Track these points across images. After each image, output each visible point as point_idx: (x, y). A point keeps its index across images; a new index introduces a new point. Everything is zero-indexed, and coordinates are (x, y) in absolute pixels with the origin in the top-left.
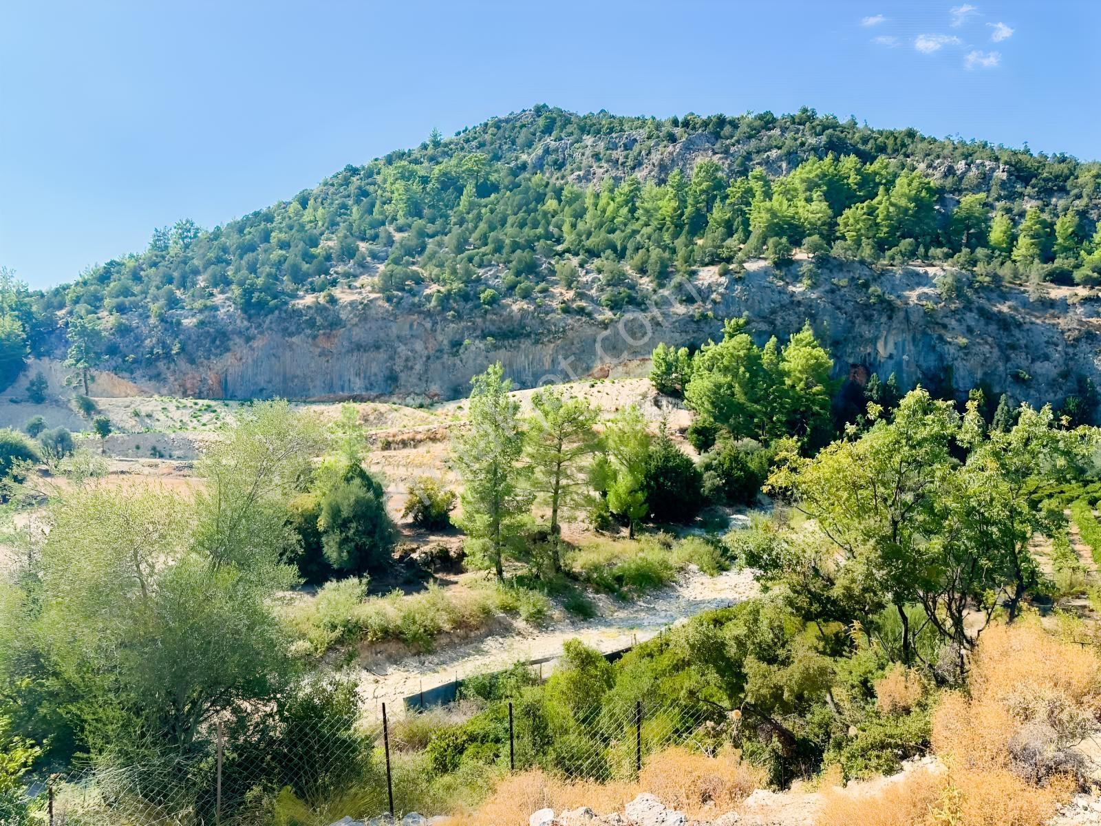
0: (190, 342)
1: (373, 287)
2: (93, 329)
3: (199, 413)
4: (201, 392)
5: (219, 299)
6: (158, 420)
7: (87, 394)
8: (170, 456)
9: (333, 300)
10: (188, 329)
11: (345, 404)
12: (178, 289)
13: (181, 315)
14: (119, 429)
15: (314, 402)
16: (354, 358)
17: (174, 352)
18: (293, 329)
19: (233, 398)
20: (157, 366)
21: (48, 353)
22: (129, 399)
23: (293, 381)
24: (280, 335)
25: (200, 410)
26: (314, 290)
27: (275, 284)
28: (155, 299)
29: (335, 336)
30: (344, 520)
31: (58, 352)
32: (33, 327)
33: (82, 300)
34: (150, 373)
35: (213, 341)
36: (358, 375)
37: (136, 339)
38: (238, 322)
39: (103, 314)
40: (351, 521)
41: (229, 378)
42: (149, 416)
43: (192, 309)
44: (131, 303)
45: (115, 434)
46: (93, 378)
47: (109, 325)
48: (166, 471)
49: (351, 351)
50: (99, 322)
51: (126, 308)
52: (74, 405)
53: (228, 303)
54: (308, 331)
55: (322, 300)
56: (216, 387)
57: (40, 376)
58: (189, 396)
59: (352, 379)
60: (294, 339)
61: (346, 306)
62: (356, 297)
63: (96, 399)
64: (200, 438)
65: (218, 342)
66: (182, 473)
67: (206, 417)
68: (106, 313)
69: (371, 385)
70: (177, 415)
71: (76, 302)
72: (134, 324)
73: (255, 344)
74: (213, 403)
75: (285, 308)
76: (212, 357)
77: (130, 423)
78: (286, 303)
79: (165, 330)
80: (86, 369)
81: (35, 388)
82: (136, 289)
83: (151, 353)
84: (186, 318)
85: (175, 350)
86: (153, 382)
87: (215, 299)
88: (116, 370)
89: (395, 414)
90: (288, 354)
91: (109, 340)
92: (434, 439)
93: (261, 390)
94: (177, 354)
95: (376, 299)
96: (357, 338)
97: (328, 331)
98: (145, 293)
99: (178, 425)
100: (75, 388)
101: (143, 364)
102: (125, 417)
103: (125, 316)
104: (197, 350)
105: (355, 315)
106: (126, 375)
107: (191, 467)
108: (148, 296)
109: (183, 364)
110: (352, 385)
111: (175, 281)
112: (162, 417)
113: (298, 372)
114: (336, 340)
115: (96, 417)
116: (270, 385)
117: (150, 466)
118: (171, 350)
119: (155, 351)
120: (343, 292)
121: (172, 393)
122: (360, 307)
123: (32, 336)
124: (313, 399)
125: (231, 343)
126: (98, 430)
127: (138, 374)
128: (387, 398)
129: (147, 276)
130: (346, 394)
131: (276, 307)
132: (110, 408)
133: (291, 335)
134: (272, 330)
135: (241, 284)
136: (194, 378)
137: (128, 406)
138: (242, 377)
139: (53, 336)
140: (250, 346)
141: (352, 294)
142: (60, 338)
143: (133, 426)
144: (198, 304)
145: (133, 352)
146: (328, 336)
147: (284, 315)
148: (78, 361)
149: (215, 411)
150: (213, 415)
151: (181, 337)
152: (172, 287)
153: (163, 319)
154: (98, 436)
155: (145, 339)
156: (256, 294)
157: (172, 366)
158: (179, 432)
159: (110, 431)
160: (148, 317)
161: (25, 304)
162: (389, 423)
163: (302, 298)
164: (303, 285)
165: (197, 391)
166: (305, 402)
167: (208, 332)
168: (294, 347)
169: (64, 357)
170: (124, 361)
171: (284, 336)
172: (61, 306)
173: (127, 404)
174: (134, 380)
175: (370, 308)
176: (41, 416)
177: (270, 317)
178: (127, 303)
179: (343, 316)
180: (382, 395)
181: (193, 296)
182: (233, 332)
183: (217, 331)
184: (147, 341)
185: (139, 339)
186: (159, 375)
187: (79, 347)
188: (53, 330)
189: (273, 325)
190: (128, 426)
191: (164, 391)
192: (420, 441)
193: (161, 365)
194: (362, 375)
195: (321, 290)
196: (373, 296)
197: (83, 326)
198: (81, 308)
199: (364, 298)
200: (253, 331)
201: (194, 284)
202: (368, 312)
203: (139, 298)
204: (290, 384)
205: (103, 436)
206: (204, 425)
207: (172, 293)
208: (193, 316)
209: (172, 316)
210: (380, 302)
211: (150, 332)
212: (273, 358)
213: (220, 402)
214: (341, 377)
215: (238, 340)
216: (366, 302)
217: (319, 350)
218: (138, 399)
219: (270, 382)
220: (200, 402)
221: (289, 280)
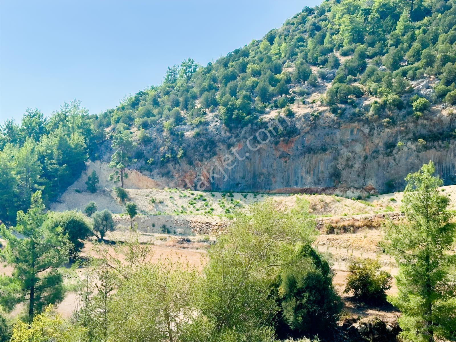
0: (190, 149)
1: (322, 102)
2: (128, 140)
3: (194, 201)
5: (210, 116)
6: (167, 206)
7: (122, 186)
8: (175, 233)
9: (291, 114)
10: (189, 139)
11: (298, 196)
12: (183, 110)
13: (184, 129)
14: (142, 211)
15: (275, 194)
16: (306, 159)
17: (178, 156)
19: (218, 190)
20: (167, 167)
21: (100, 158)
22: (149, 190)
23: (260, 178)
25: (195, 199)
26: (277, 107)
27: (249, 104)
28: (167, 118)
29: (292, 142)
30: (299, 289)
31: (105, 157)
32: (90, 140)
33: (121, 120)
34: (163, 172)
35: (205, 148)
36: (308, 172)
37: (155, 147)
38: (223, 133)
39: (134, 129)
40: (304, 292)
42: (161, 202)
43: (191, 125)
44: (152, 121)
45: (139, 215)
46: (126, 175)
47: (138, 138)
48: (171, 243)
49: (303, 154)
50: (131, 135)
51: (148, 125)
52: (114, 194)
53: (216, 119)
54: (272, 139)
55: (283, 115)
57: (94, 174)
59: (304, 176)
61: (301, 118)
62: (308, 111)
63: (128, 190)
64: (195, 219)
65: (208, 149)
66: (182, 245)
67: (199, 204)
68: (136, 129)
69: (319, 180)
70: (180, 202)
71: (117, 122)
72: (153, 136)
74: (204, 194)
75: (256, 121)
76: (204, 160)
77: (149, 208)
78: (257, 118)
79: (174, 140)
80: (122, 169)
81: (90, 182)
82: (155, 111)
83: (164, 157)
84: (187, 131)
85: (180, 154)
86: (164, 178)
87: (207, 117)
88: (141, 169)
89: (337, 204)
90: (257, 156)
91: (138, 148)
92: (370, 226)
93: (238, 184)
94: (181, 157)
95: (324, 111)
96: (309, 143)
97: (287, 138)
98: (161, 114)
99: (180, 209)
100: (115, 182)
101: (159, 165)
102: (146, 203)
103: (147, 131)
104: (194, 155)
105: (307, 125)
106: (147, 173)
107: (188, 241)
108: (163, 116)
109: (185, 166)
110: (304, 180)
111: (181, 105)
112: (169, 203)
113: (265, 171)
114: (293, 145)
115: (128, 203)
116: (244, 181)
117: (161, 239)
118: (177, 154)
119: (167, 156)
120: (299, 107)
121: (176, 186)
122: (311, 118)
123: (90, 146)
124: (274, 192)
125: (217, 149)
126: (129, 212)
127: (155, 172)
128: (331, 191)
129: (162, 101)
130: (299, 187)
131: (250, 121)
132: (137, 196)
134: (246, 138)
135: (225, 105)
136: (191, 175)
137: (148, 196)
139: (103, 146)
141: (306, 108)
142: (107, 147)
143: (151, 210)
144: (195, 121)
145: (153, 156)
146: (287, 142)
147: (255, 127)
148: (117, 163)
149: (205, 200)
150: (204, 202)
151: (184, 145)
152: (179, 109)
153: (172, 133)
154: (129, 216)
155: (160, 147)
156: (235, 112)
157: (177, 166)
158: (181, 215)
159: (136, 213)
160: (162, 131)
161: (87, 124)
162: (333, 211)
163: (268, 113)
164: (269, 103)
166: (269, 194)
167: (202, 141)
168: (261, 151)
169: (109, 161)
170: (146, 163)
172: (108, 125)
173: (148, 194)
174: (152, 176)
175: (319, 119)
176: (93, 202)
177: (245, 129)
178: (149, 122)
179: (298, 126)
180: (327, 188)
181: (192, 115)
182: (219, 141)
183: (208, 140)
184: (162, 149)
185: (156, 147)
186: (168, 173)
187: (118, 153)
188: (103, 142)
189: (247, 135)
190: (147, 210)
191: (172, 184)
192: (359, 228)
193: (170, 166)
194: (312, 172)
195: (282, 106)
196: (321, 109)
197: (121, 139)
198: (121, 126)
199: (314, 111)
201: (193, 106)
202: (317, 122)
203: (157, 118)
204: (258, 180)
205: (132, 217)
206: (198, 210)
207: (178, 113)
208: (192, 129)
209: (177, 131)
210: (327, 114)
211: (163, 142)
213: (209, 193)
214: (296, 173)
215: (222, 146)
216: (316, 114)
217: (280, 153)
218: (154, 190)
219: (243, 178)
220: (196, 193)
221: (259, 100)
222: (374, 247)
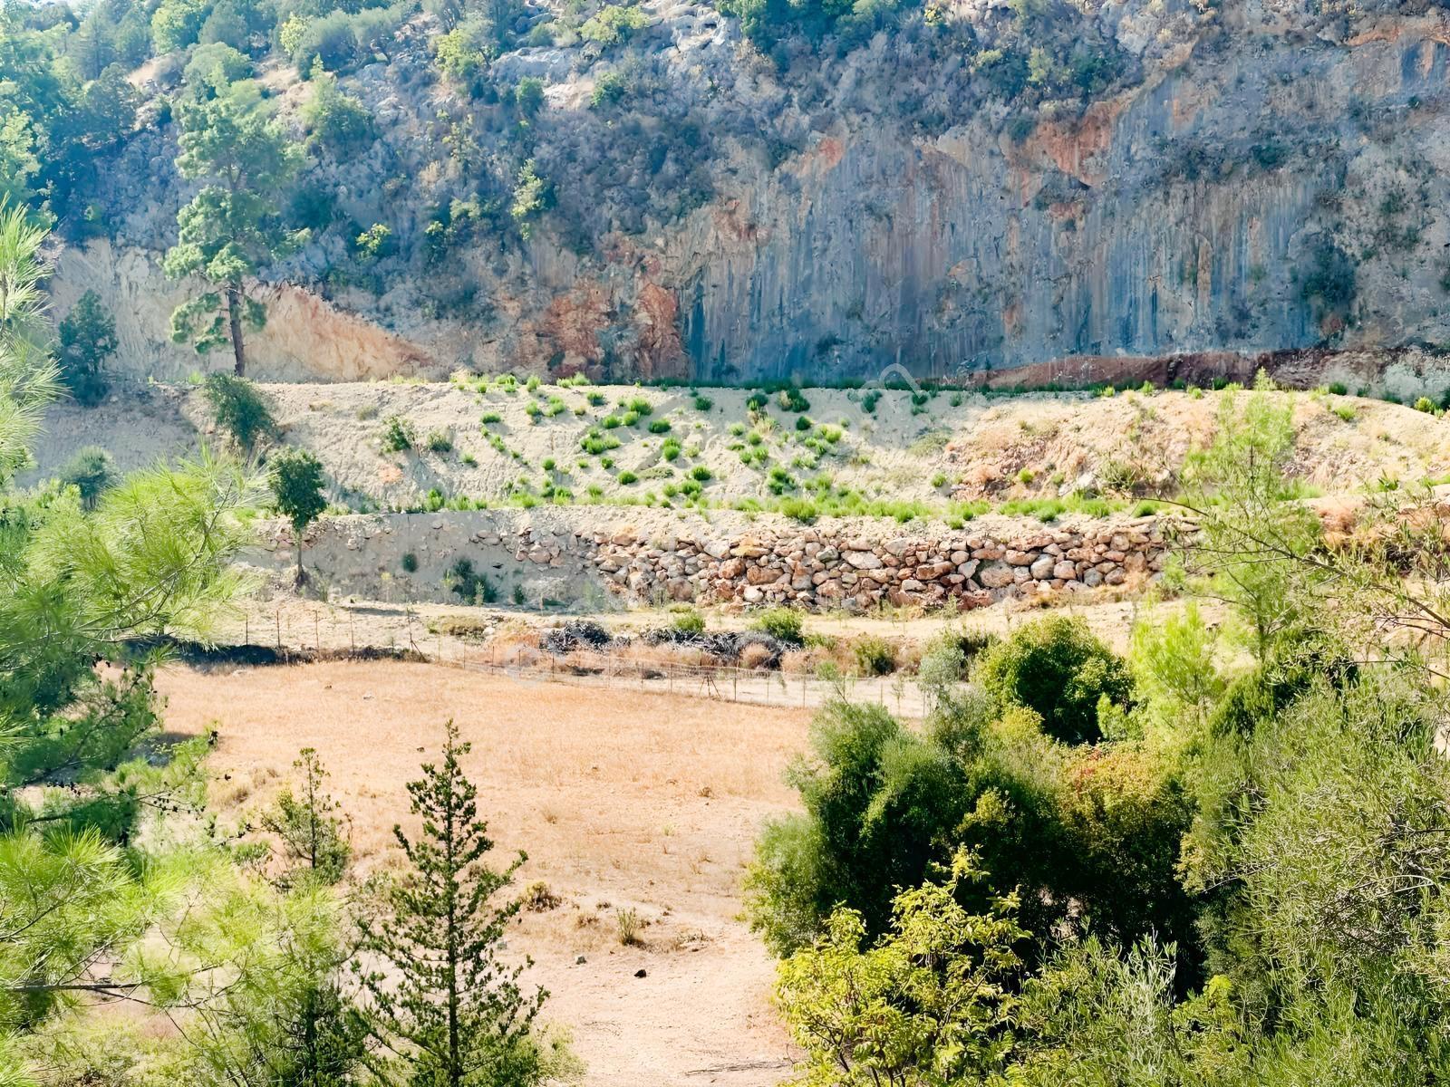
0: (574, 170)
2: (259, 134)
3: (609, 437)
4: (611, 358)
6: (471, 463)
7: (239, 368)
8: (520, 598)
10: (568, 120)
11: (1139, 396)
13: (540, 70)
14: (345, 494)
15: (1020, 390)
16: (1175, 209)
17: (518, 210)
18: (939, 102)
19: (723, 376)
20: (461, 266)
21: (109, 226)
22: (372, 387)
23: (940, 310)
24: (892, 128)
25: (613, 425)
28: (452, 14)
29: (1099, 124)
31: (139, 222)
32: (56, 136)
33: (208, 27)
34: (439, 290)
35: (655, 165)
36: (1187, 276)
37: (393, 166)
38: (743, 84)
39: (280, 75)
41: (707, 303)
42: (442, 448)
43: (578, 45)
44: (372, 31)
45: (336, 514)
46: (259, 314)
47: (302, 118)
48: (511, 651)
49: (1158, 182)
50: (265, 106)
51: (350, 52)
52: (200, 409)
53: (705, 14)
54: (998, 109)
56: (664, 337)
57: (90, 303)
58: (570, 373)
59: (1165, 295)
60: (946, 143)
63: (267, 387)
64: (617, 529)
65: (670, 168)
66: (570, 659)
67: (634, 452)
68: (290, 73)
69: (1243, 315)
70: (534, 442)
71: (188, 36)
72: (384, 109)
73: (803, 167)
74: (654, 397)
75: (913, 18)
76: (651, 224)
77: (381, 474)
79: (488, 126)
80: (235, 277)
81: (75, 351)
83: (443, 216)
84: (559, 78)
85: (524, 200)
86: (449, 325)
87: (656, 2)
88: (326, 282)
89: (1343, 433)
90: (923, 201)
91: (305, 174)
93: (825, 346)
94: (533, 214)
96: (1188, 126)
97: (1073, 103)
99: (540, 479)
100: (202, 347)
101: (418, 258)
102: (364, 455)
103: (351, 83)
104: (600, 201)
105: (1178, 32)
106: (360, 298)
107: (597, 637)
109: (554, 258)
110: (1165, 319)
112: (482, 451)
113: (962, 274)
114: (1104, 139)
115: (277, 454)
116: (856, 327)
117: (458, 632)
118: (510, 200)
119: (456, 208)
121: (512, 363)
123: (56, 165)
124: (1013, 379)
125: (716, 169)
126: (283, 498)
127: (400, 292)
128: (1304, 371)
130: (1141, 354)
131: (880, 20)
132: (316, 420)
133: (934, 125)
134: (863, 110)
136: (587, 306)
137: (374, 414)
138: (755, 296)
139: (123, 163)
140: (786, 178)
142: (142, 169)
143: (390, 487)
144: (599, 25)
145: (382, 214)
146: (1075, 126)
147: (906, 50)
148: (210, 251)
149: (663, 429)
150: (658, 441)
151: (544, 151)
153: (479, 91)
154: (285, 521)
155: (422, 165)
157: (513, 260)
158: (547, 508)
159: (321, 504)
160: (429, 81)
161: (34, 53)
162: (1322, 471)
165: (600, 353)
166: (985, 389)
167: (636, 130)
168: (944, 171)
169: (158, 242)
170: (353, 248)
171: (906, 131)
172: (137, 55)
173: (369, 404)
174: (385, 316)
176: (95, 450)
177: (855, 59)
178: (358, 33)
179: (1132, 39)
180: (1282, 356)
182: (726, 125)
183: (669, 123)
184: (429, 175)
185: (400, 166)
186: (468, 295)
187: (214, 201)
188: (121, 143)
189: (868, 94)
190: (373, 486)
191: (487, 355)
193: (477, 259)
194: (1204, 276)
197: (225, 125)
198: (209, 58)
200: (796, 118)
202: (1231, 16)
203: (396, 12)
204: (930, 321)
205: (300, 522)
206: (629, 480)
208: (583, 70)
209: (510, 75)
211: (437, 137)
212: (868, 222)
213: (681, 394)
214: (1121, 284)
215: (737, 153)
217: (1037, 182)
218: (403, 386)
219: (854, 313)
220: (612, 393)
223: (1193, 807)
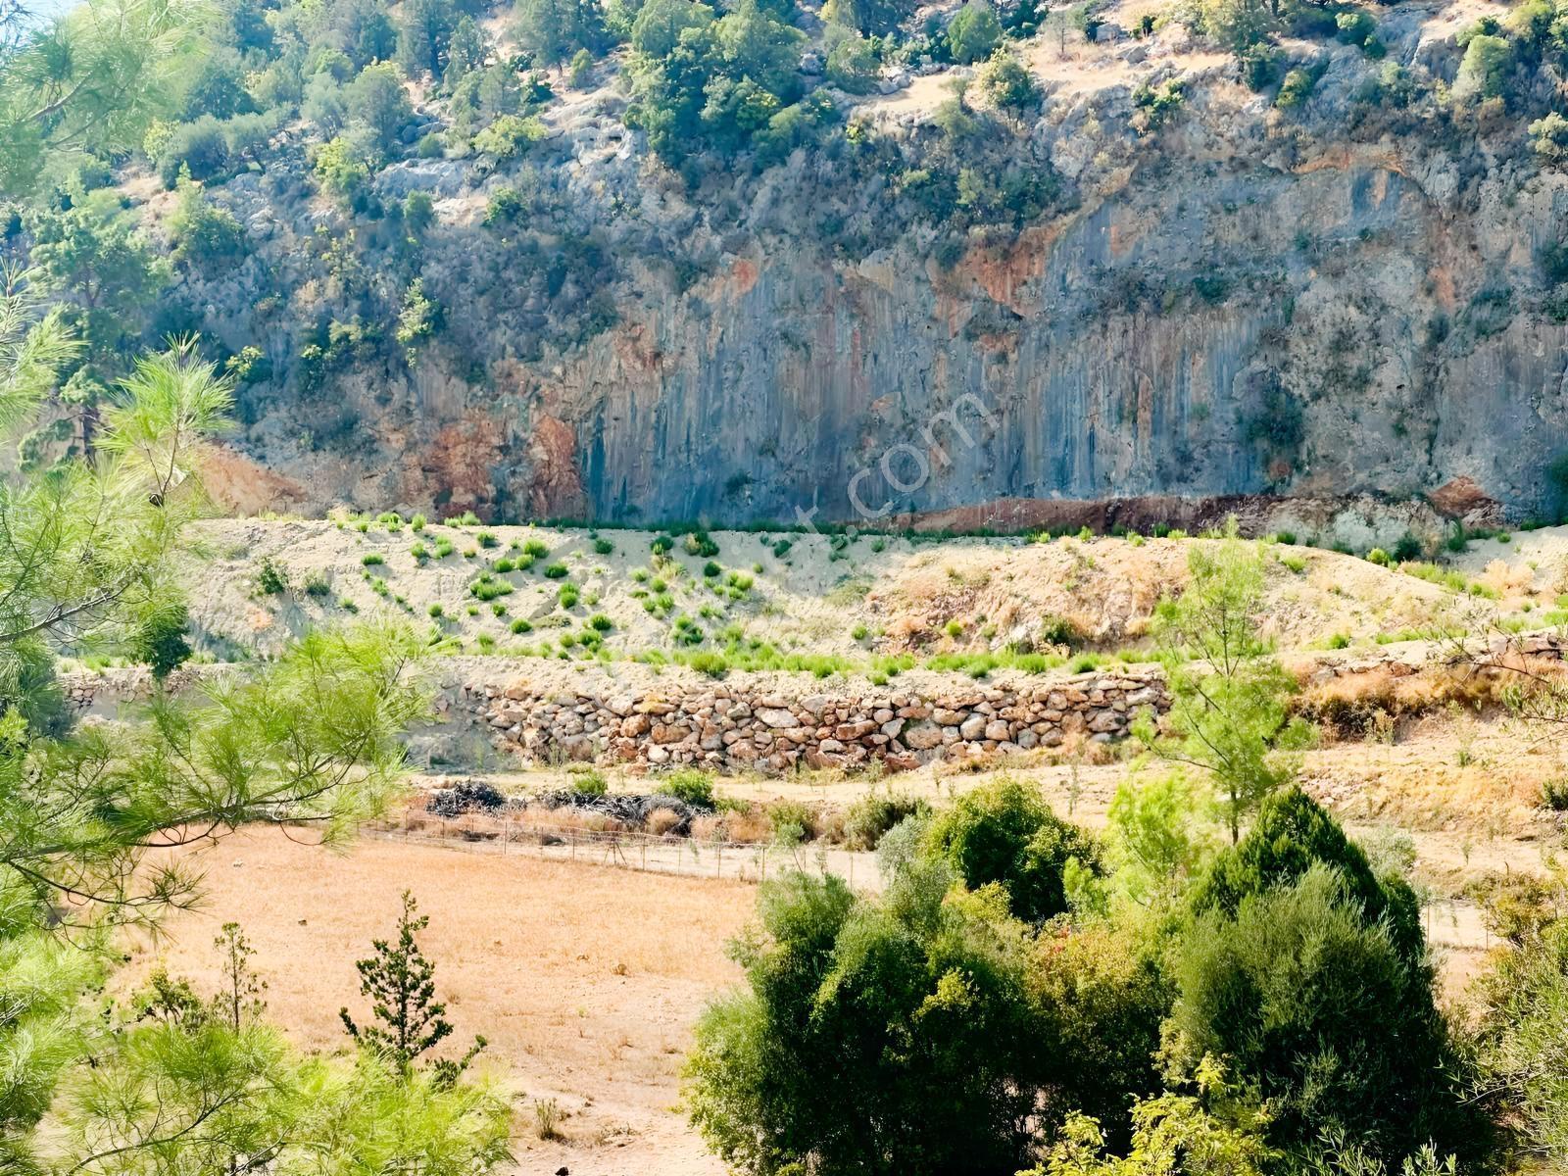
0: (465, 292)
1: (1195, 29)
2: (120, 246)
3: (501, 582)
4: (503, 496)
5: (571, 110)
6: (351, 608)
8: (404, 755)
9: (1024, 96)
10: (460, 237)
11: (1076, 542)
12: (415, 76)
13: (429, 183)
14: (211, 641)
15: (948, 535)
16: (1114, 342)
17: (404, 333)
18: (862, 224)
19: (624, 517)
20: (340, 393)
22: (241, 525)
23: (861, 447)
24: (811, 250)
25: (505, 569)
26: (942, 56)
27: (790, 39)
28: (333, 121)
29: (1034, 250)
30: (1272, 1037)
34: (316, 420)
35: (553, 287)
36: (1125, 414)
37: (266, 286)
38: (650, 201)
39: (142, 184)
40: (1311, 1048)
41: (608, 438)
42: (318, 591)
43: (470, 157)
45: (201, 662)
47: (166, 231)
48: (399, 813)
49: (1095, 313)
50: (126, 217)
51: (220, 161)
53: (609, 126)
54: (926, 233)
55: (980, 100)
56: (560, 474)
58: (459, 511)
59: (1103, 434)
60: (870, 268)
61: (1080, 119)
62: (1122, 76)
64: (510, 682)
65: (570, 290)
66: (459, 822)
67: (529, 598)
68: (153, 182)
69: (1185, 458)
70: (419, 586)
72: (257, 222)
73: (714, 292)
74: (551, 539)
75: (833, 134)
76: (548, 350)
77: (249, 619)
78: (834, 117)
79: (373, 242)
80: (91, 402)
82: (258, 82)
83: (321, 338)
84: (449, 192)
85: (411, 323)
86: (326, 458)
87: (556, 112)
89: (1292, 586)
90: (844, 330)
91: (168, 291)
92: (1479, 702)
93: (736, 485)
94: (420, 339)
95: (1208, 79)
96: (1126, 256)
97: (1006, 228)
98: (289, 95)
99: (425, 626)
101: (293, 384)
102: (232, 597)
103: (221, 193)
104: (493, 325)
105: (1114, 155)
106: (228, 426)
107: (490, 799)
108: (306, 109)
109: (440, 386)
110: (1103, 460)
111: (403, 46)
112: (364, 596)
113: (885, 408)
114: (1038, 266)
116: (769, 465)
118: (395, 322)
119: (336, 330)
120: (1064, 58)
121: (396, 499)
122: (1139, 119)
124: (940, 523)
125: (620, 291)
127: (272, 421)
128: (1252, 517)
129: (291, 27)
130: (1076, 498)
131: (799, 136)
133: (857, 248)
134: (780, 231)
135: (659, 45)
136: (478, 439)
137: (243, 553)
138: (661, 431)
140: (695, 303)
141: (1104, 61)
143: (260, 634)
144: (494, 137)
145: (253, 335)
146: (1006, 252)
147: (827, 167)
148: (64, 375)
149: (559, 574)
150: (555, 587)
151: (433, 270)
152: (392, 67)
153: (362, 204)
154: (143, 670)
155: (298, 283)
156: (718, 87)
157: (398, 388)
158: (433, 657)
159: (185, 652)
160: (307, 193)
163: (898, 90)
164: (900, 38)
165: (491, 490)
166: (910, 534)
167: (534, 249)
168: (866, 297)
171: (826, 255)
173: (239, 542)
174: (256, 446)
175: (1182, 121)
177: (772, 177)
178: (230, 140)
179: (1067, 161)
180: (1227, 502)
181: (474, 101)
182: (630, 245)
183: (568, 242)
184: (306, 294)
185: (275, 284)
186: (349, 425)
187: (69, 319)
189: (785, 214)
190: (242, 632)
191: (369, 491)
192: (1417, 711)
193: (358, 386)
194: (1144, 416)
195: (978, 52)
196: (1194, 65)
197: (83, 236)
198: (65, 164)
199: (1153, 81)
200: (707, 239)
201: (475, 54)
202: (1172, 140)
203: (271, 118)
204: (850, 459)
205: (162, 670)
206: (523, 629)
207: (392, 93)
208: (476, 184)
209: (397, 189)
210: (1226, 93)
211: (315, 254)
212: (783, 351)
213: (578, 535)
214: (1055, 422)
215: (644, 276)
216: (1162, 93)
217: (967, 310)
218: (274, 524)
219: (768, 449)
220: (505, 534)
221: (842, 18)
222: (1522, 812)
223: (1172, 989)
